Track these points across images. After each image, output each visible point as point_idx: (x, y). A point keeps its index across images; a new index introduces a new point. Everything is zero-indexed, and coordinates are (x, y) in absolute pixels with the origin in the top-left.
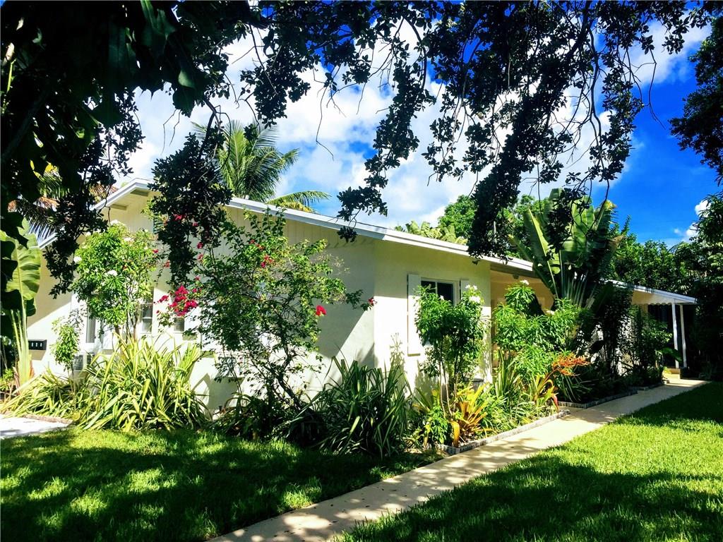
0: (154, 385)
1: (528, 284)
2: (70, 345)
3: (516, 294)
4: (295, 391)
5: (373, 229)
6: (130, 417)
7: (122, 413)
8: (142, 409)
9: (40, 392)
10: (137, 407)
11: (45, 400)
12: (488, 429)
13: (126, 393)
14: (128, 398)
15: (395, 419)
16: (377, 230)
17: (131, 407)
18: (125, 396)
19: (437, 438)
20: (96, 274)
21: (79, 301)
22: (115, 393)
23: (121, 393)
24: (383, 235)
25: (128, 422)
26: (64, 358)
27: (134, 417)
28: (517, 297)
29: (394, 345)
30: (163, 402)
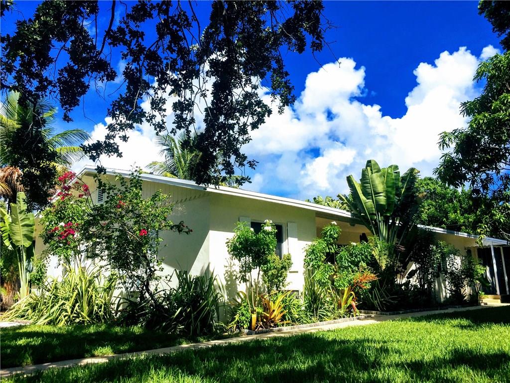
0: (79, 297)
1: (336, 224)
2: (40, 273)
3: (328, 231)
6: (64, 318)
7: (60, 315)
8: (72, 312)
9: (26, 306)
10: (69, 310)
11: (28, 310)
12: (288, 322)
13: (65, 302)
14: (66, 305)
17: (66, 311)
18: (64, 304)
19: (242, 325)
20: (53, 226)
21: (45, 244)
22: (57, 302)
23: (61, 302)
25: (62, 320)
26: (36, 281)
27: (66, 318)
28: (328, 234)
30: (87, 308)
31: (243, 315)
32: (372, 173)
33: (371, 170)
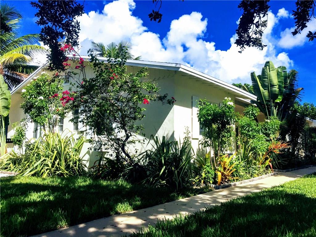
0: (59, 154)
1: (256, 105)
2: (21, 136)
3: (250, 111)
4: (130, 155)
5: (174, 65)
6: (46, 171)
7: (42, 169)
8: (53, 167)
9: (7, 161)
10: (50, 165)
11: (9, 164)
12: (236, 178)
13: (46, 158)
14: (46, 161)
15: (185, 168)
16: (176, 65)
17: (47, 165)
18: (45, 160)
19: (208, 180)
20: (33, 99)
21: (25, 114)
22: (40, 159)
23: (43, 159)
24: (179, 68)
25: (45, 173)
26: (17, 142)
27: (48, 171)
28: (251, 112)
29: (186, 132)
30: (64, 163)
31: (209, 172)
32: (270, 71)
33: (269, 69)
